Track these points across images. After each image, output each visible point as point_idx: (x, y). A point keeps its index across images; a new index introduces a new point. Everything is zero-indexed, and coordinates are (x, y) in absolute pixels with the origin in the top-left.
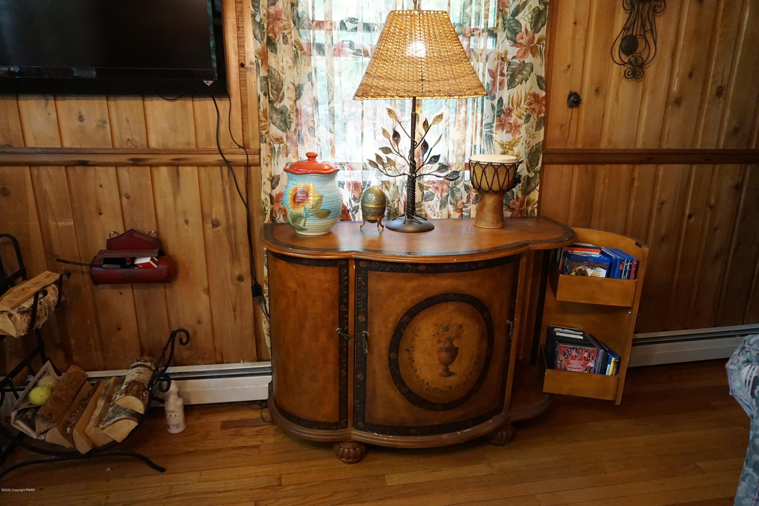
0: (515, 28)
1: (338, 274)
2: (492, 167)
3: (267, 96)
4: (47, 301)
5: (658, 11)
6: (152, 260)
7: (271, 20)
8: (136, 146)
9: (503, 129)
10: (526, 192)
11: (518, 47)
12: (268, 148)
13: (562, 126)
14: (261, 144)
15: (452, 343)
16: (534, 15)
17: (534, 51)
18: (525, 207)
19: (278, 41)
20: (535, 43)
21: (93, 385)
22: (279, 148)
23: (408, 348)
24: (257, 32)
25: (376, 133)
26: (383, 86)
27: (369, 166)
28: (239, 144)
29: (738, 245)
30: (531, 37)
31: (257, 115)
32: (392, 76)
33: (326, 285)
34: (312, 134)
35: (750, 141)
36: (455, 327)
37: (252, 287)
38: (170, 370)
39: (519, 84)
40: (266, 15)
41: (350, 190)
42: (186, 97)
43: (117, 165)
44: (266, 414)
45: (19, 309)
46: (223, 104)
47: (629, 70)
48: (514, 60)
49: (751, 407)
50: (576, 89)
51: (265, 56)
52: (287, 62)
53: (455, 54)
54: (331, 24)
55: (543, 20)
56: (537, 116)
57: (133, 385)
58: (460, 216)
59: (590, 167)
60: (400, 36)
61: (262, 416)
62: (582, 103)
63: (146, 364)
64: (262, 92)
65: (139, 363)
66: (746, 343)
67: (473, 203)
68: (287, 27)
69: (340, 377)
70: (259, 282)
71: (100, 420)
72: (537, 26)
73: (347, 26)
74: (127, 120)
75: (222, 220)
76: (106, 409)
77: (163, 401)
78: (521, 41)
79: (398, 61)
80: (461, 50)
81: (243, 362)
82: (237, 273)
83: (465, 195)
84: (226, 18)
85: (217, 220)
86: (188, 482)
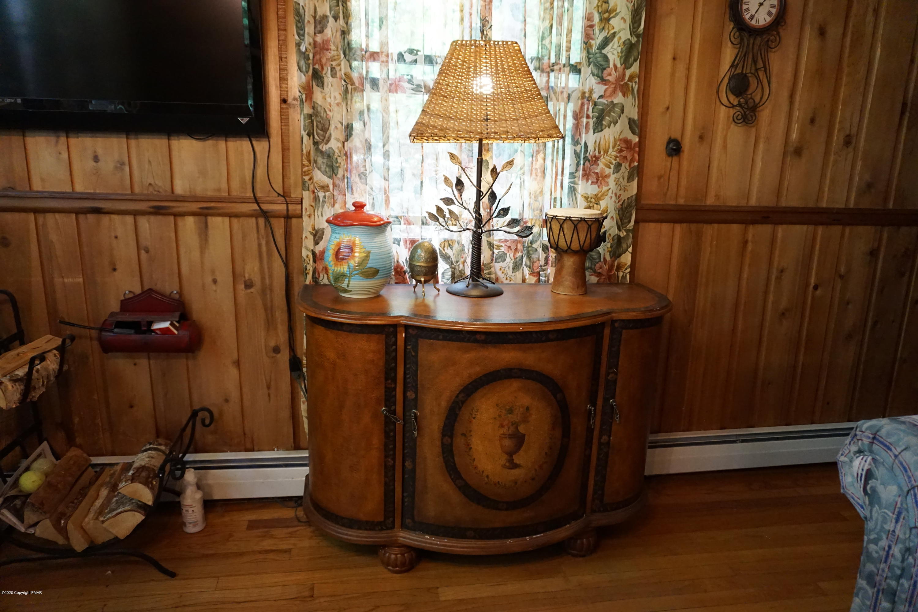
0: (603, 63)
1: (384, 342)
2: (570, 222)
3: (312, 137)
4: (46, 369)
5: (773, 47)
6: (172, 324)
7: (317, 49)
8: (158, 191)
9: (587, 180)
10: (616, 253)
11: (605, 85)
12: (312, 196)
13: (660, 178)
14: (304, 192)
15: (517, 428)
16: (624, 49)
17: (625, 90)
18: (614, 271)
19: (325, 74)
20: (626, 81)
21: (96, 472)
22: (325, 197)
23: (465, 433)
24: (302, 63)
25: (438, 182)
26: (441, 126)
27: (429, 220)
28: (278, 192)
29: (875, 323)
30: (621, 73)
31: (300, 159)
32: (452, 114)
33: (370, 356)
34: (363, 181)
35: (886, 199)
36: (521, 410)
37: (290, 360)
38: (189, 457)
39: (607, 128)
40: (312, 44)
41: (406, 248)
42: (219, 137)
43: (135, 213)
44: (300, 513)
45: (11, 376)
46: (261, 146)
47: (738, 113)
48: (601, 100)
49: (864, 507)
50: (676, 135)
51: (310, 90)
52: (335, 97)
53: (526, 90)
54: (387, 56)
55: (635, 54)
56: (630, 165)
57: (142, 471)
58: (536, 281)
59: (693, 226)
60: (463, 69)
61: (296, 515)
62: (683, 151)
63: (159, 447)
64: (305, 131)
65: (151, 446)
66: (858, 429)
67: (552, 266)
68: (336, 57)
69: (386, 466)
70: (299, 354)
71: (100, 512)
72: (629, 61)
73: (405, 57)
74: (150, 162)
75: (257, 280)
76: (108, 499)
77: (179, 493)
78: (609, 78)
79: (459, 97)
80: (534, 86)
81: (278, 450)
82: (273, 343)
83: (542, 256)
84: (268, 47)
85: (250, 279)
86: (203, 590)
